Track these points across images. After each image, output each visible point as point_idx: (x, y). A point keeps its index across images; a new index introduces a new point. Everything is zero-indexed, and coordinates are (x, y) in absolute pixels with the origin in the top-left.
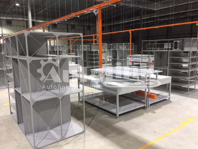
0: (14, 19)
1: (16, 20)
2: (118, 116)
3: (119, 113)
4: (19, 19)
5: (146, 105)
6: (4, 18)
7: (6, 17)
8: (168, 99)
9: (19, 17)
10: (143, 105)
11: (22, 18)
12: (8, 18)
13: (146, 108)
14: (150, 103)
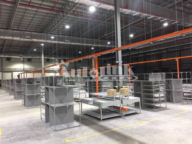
0: (33, 57)
1: (35, 58)
2: (102, 120)
3: (102, 118)
4: (37, 57)
5: (121, 115)
6: (26, 57)
7: (27, 56)
8: (139, 112)
9: (37, 56)
10: (119, 115)
11: (39, 56)
12: (29, 57)
13: (122, 117)
14: (124, 114)
